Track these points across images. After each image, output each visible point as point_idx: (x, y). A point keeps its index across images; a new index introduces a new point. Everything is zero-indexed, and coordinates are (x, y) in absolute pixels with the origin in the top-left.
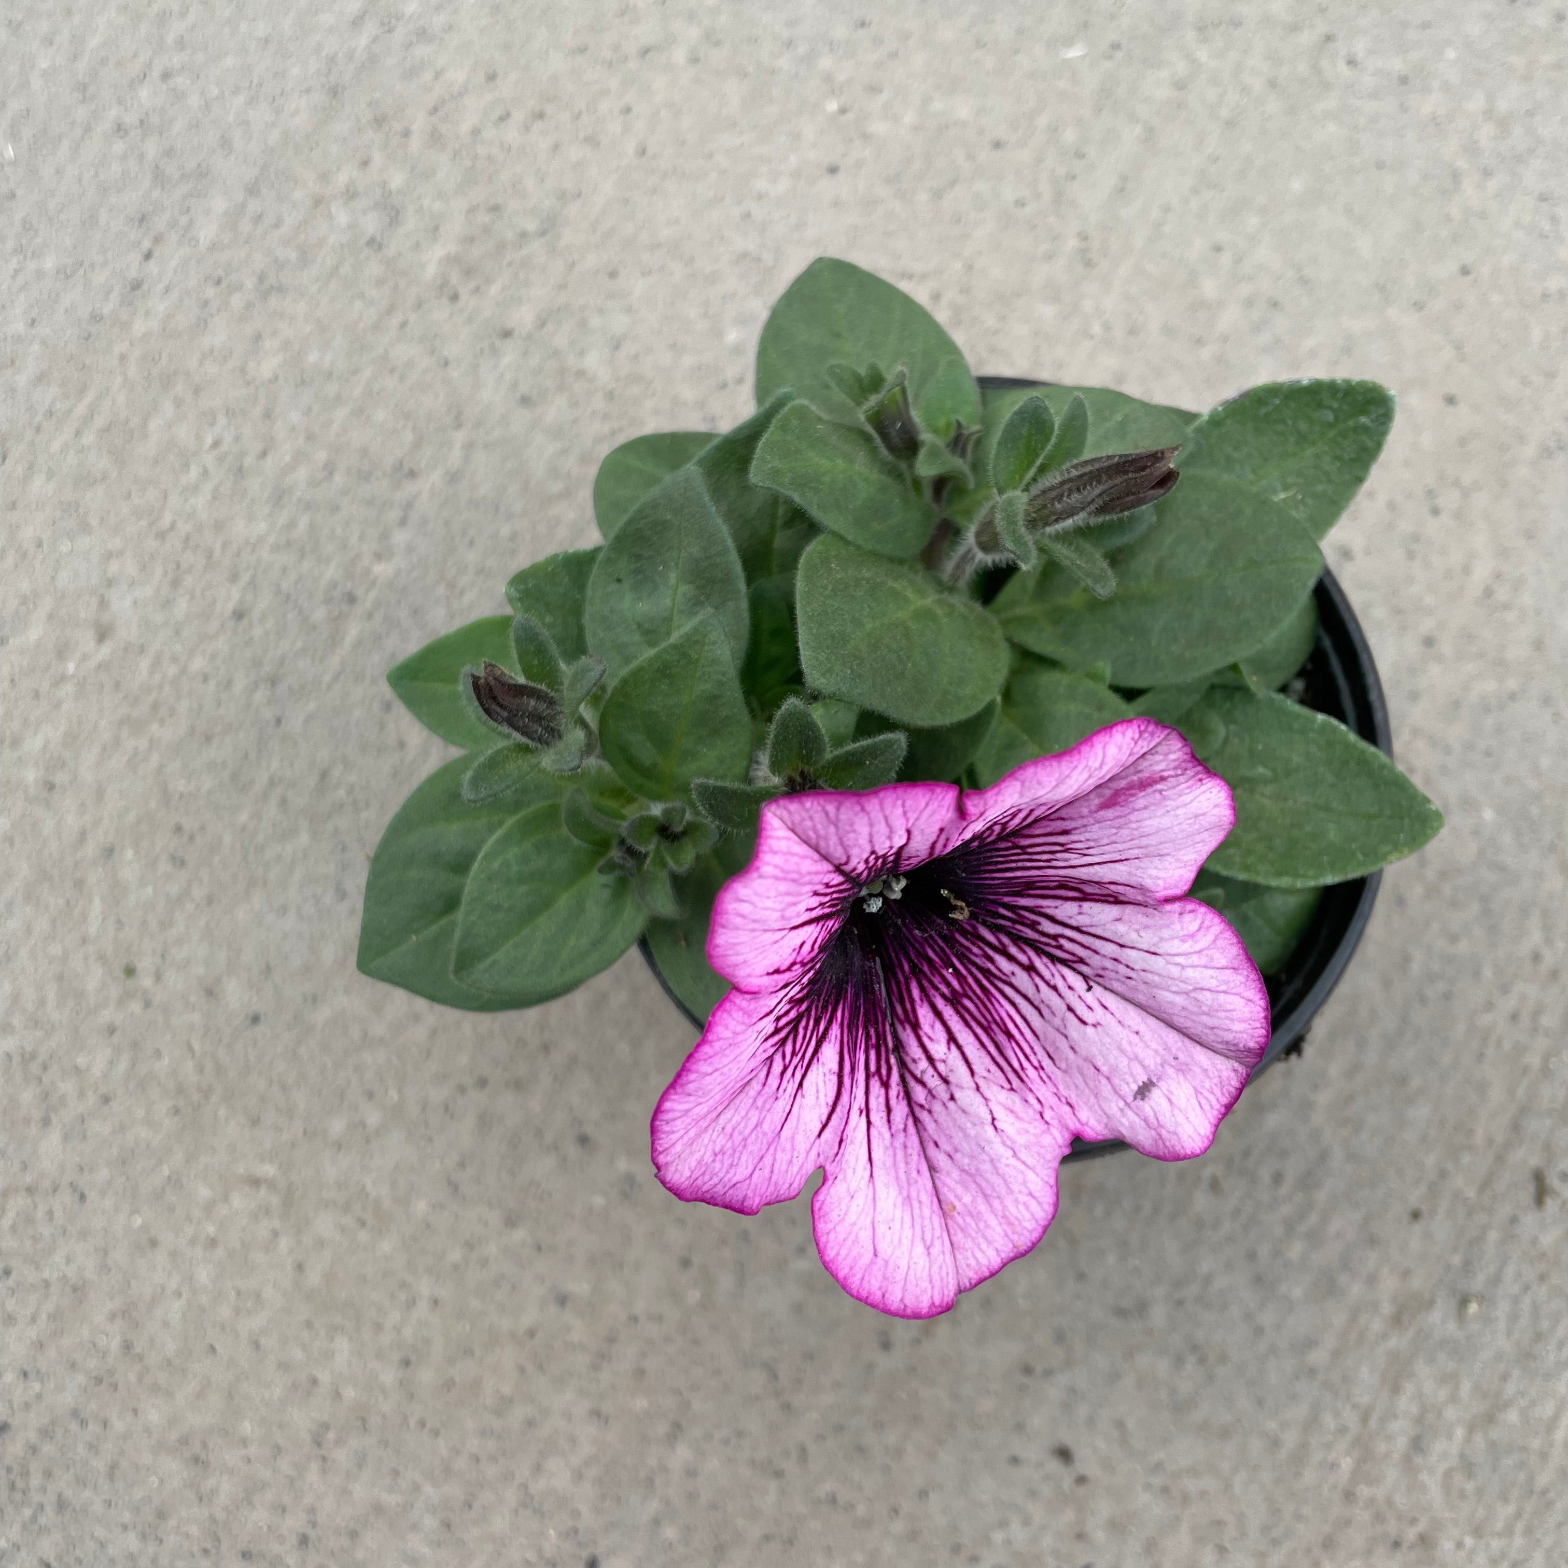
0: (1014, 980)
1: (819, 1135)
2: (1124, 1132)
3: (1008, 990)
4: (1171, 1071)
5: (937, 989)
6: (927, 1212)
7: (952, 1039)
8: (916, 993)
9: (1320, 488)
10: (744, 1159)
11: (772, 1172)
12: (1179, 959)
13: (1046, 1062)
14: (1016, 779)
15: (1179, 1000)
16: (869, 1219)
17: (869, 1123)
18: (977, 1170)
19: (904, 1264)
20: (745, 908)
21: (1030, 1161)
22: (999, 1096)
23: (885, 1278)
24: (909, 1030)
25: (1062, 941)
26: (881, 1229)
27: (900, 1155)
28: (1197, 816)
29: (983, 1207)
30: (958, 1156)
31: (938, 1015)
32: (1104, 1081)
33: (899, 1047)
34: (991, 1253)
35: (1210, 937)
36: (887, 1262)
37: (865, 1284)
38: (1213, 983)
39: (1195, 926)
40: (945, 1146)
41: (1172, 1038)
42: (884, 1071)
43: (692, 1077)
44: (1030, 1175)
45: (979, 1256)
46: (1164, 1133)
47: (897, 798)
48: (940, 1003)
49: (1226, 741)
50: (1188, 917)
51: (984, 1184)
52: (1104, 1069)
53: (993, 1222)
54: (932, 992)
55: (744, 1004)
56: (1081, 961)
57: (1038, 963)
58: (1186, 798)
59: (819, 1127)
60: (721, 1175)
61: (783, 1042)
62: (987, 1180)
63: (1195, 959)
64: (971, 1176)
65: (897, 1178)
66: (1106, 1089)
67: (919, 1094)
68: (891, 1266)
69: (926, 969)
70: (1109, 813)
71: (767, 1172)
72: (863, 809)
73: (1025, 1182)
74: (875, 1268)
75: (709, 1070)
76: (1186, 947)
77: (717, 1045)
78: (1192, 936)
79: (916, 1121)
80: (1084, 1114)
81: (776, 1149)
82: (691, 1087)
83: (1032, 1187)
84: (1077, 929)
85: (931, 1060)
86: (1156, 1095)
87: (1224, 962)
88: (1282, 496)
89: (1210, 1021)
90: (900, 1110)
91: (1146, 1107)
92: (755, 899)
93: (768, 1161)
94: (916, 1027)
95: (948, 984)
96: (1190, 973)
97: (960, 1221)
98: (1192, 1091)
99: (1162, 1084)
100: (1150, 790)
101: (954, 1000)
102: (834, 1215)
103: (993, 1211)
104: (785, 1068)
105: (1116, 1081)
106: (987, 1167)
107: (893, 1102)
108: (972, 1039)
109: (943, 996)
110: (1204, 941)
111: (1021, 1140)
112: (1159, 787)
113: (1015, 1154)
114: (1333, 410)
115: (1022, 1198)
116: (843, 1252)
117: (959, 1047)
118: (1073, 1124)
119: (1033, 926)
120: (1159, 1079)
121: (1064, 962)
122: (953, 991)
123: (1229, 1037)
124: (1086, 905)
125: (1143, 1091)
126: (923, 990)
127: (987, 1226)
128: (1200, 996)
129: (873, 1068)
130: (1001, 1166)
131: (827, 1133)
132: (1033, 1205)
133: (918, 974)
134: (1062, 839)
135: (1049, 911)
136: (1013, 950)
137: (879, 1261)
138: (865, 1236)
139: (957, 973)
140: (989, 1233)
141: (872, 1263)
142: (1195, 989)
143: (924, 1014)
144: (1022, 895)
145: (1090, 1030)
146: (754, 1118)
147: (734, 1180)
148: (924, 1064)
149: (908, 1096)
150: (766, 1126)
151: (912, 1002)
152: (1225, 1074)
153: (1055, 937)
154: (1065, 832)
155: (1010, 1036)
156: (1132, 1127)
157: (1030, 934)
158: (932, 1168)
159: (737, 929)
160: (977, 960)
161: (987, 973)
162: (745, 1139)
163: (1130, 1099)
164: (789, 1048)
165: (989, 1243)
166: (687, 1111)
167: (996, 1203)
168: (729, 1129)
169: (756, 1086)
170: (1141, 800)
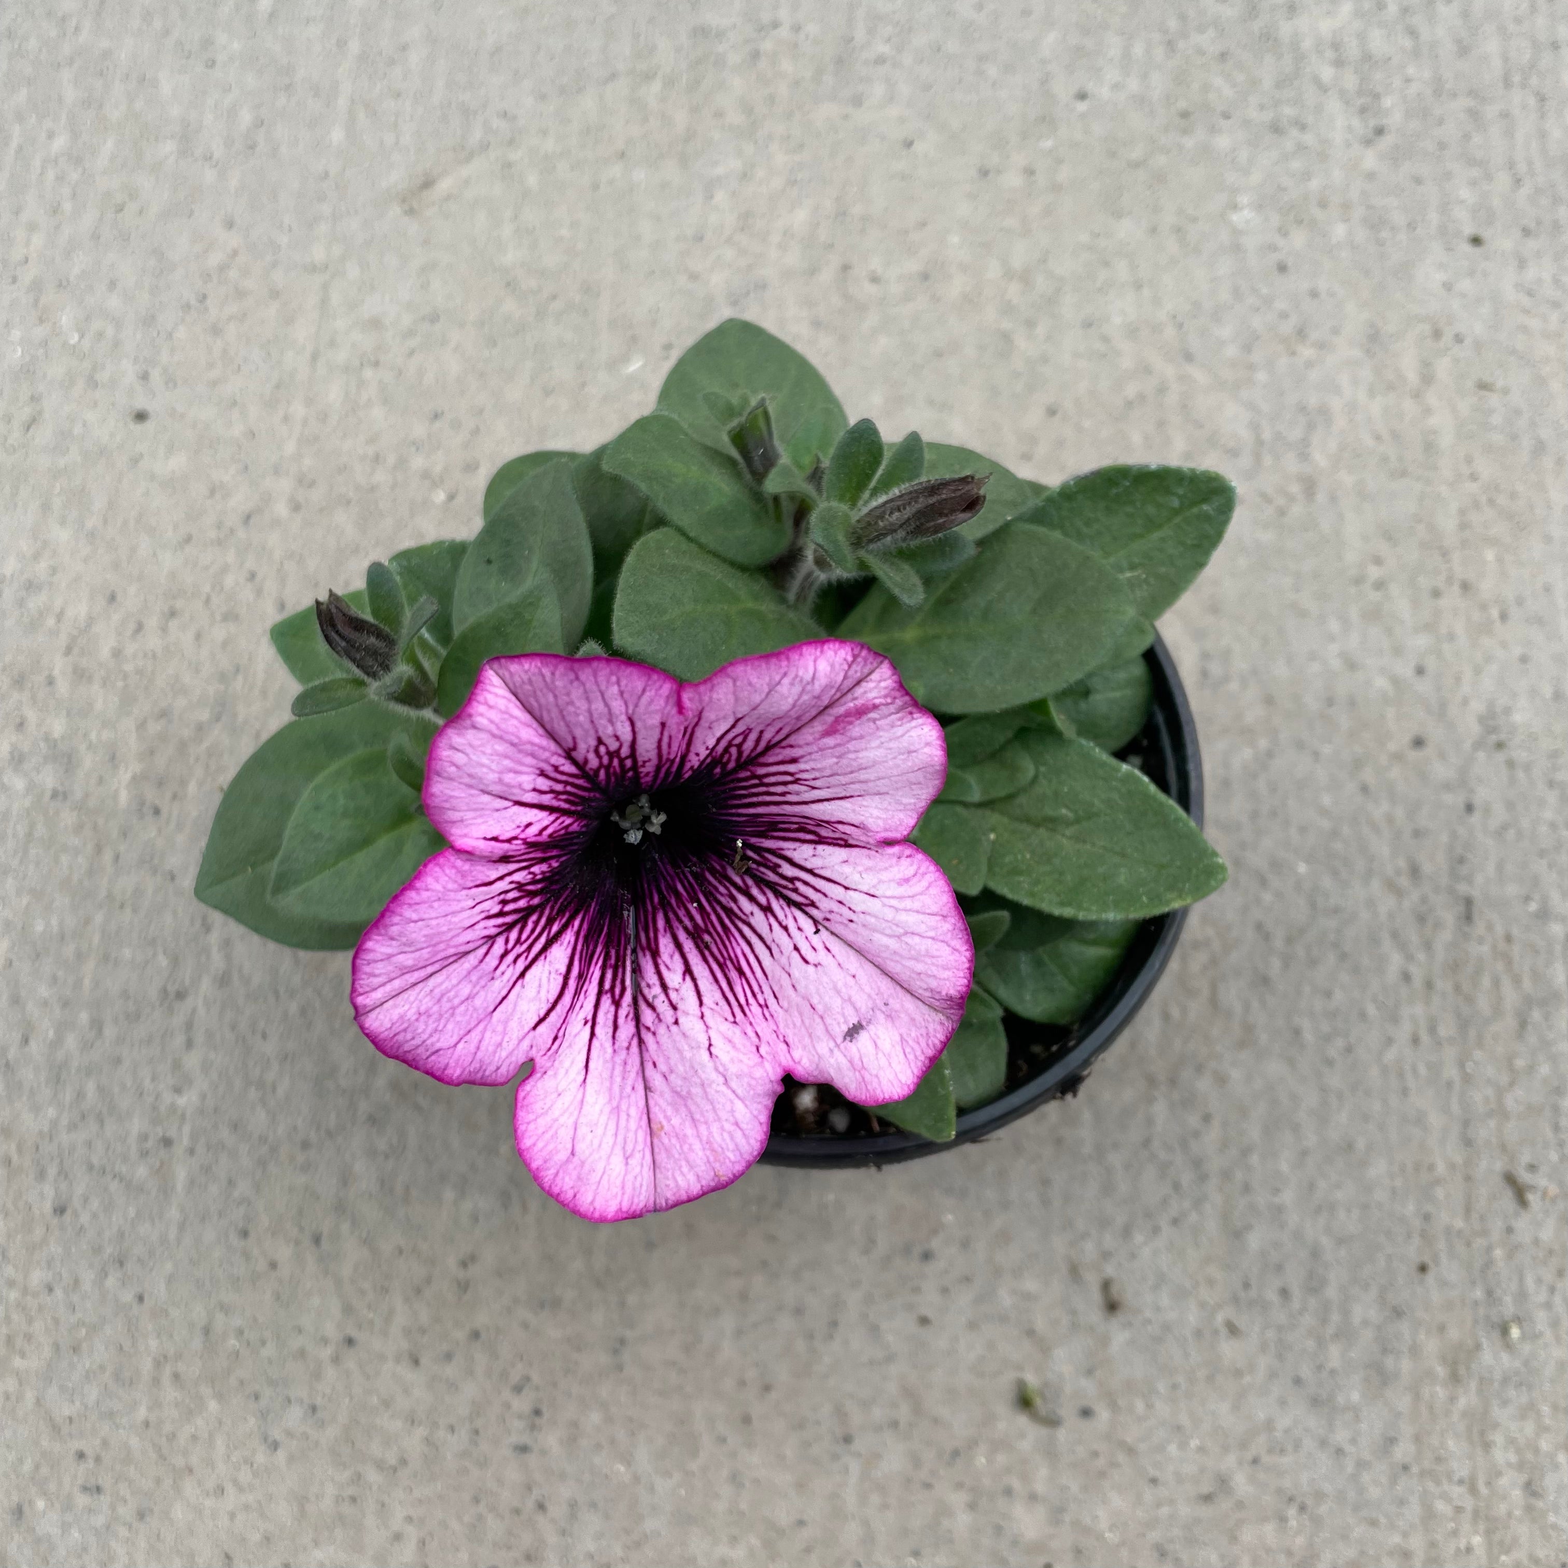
0: (753, 921)
1: (534, 1028)
2: (833, 1073)
3: (746, 930)
4: (881, 1017)
5: (681, 922)
6: (633, 1125)
7: (688, 971)
8: (661, 923)
9: (1163, 570)
10: (450, 1026)
11: (478, 1048)
12: (893, 902)
13: (772, 1001)
14: (728, 676)
15: (892, 943)
16: (572, 1120)
17: (593, 1034)
18: (689, 1093)
19: (600, 1167)
20: (459, 758)
21: (740, 1092)
22: (720, 1027)
23: (579, 1178)
24: (649, 957)
25: (799, 885)
26: (583, 1130)
27: (618, 1070)
29: (689, 1131)
30: (672, 1078)
31: (679, 946)
32: (818, 1020)
33: (637, 970)
34: (691, 1177)
35: (924, 883)
36: (583, 1163)
37: (559, 1181)
38: (922, 929)
39: (912, 871)
40: (662, 1066)
41: (885, 985)
42: (617, 991)
43: (396, 919)
44: (739, 1105)
45: (680, 1179)
46: (867, 1077)
47: (612, 674)
48: (682, 936)
49: (1035, 780)
50: (905, 862)
51: (693, 1108)
52: (819, 1008)
53: (697, 1146)
54: (676, 924)
55: (459, 863)
56: (813, 904)
57: (776, 905)
58: (899, 731)
59: (535, 1019)
60: (425, 1036)
61: (509, 927)
62: (696, 1104)
63: (908, 904)
64: (681, 1098)
65: (610, 1089)
66: (819, 1030)
67: (648, 1017)
68: (587, 1167)
69: (673, 901)
70: (830, 741)
71: (472, 1048)
72: (577, 678)
73: (732, 1111)
74: (571, 1166)
75: (414, 916)
76: (901, 891)
77: (425, 895)
78: (907, 880)
79: (641, 1042)
80: (797, 1054)
81: (485, 1029)
82: (394, 930)
83: (739, 1116)
84: (810, 872)
85: (664, 987)
86: (863, 1038)
87: (934, 909)
88: (1128, 574)
89: (919, 967)
90: (627, 1030)
91: (853, 1048)
92: (469, 750)
93: (475, 1036)
94: (655, 954)
95: (692, 918)
96: (903, 917)
97: (666, 1141)
98: (898, 1038)
99: (872, 1028)
100: (865, 718)
101: (696, 935)
102: (538, 1107)
103: (699, 1136)
104: (506, 953)
105: (828, 1021)
106: (697, 1090)
107: (621, 1021)
108: (707, 973)
109: (686, 929)
110: (918, 886)
111: (733, 1069)
112: (873, 715)
113: (726, 1082)
114: (1179, 497)
115: (727, 1126)
116: (540, 1145)
117: (694, 980)
118: (786, 1061)
119: (775, 868)
120: (869, 1022)
121: (799, 906)
122: (696, 925)
123: (933, 984)
124: (820, 848)
125: (853, 1032)
126: (668, 921)
127: (691, 1149)
128: (908, 939)
129: (607, 986)
130: (711, 1091)
131: (542, 1028)
132: (738, 1135)
133: (665, 906)
134: (791, 768)
135: (788, 854)
136: (755, 891)
137: (576, 1160)
138: (565, 1135)
139: (701, 908)
140: (692, 1156)
141: (568, 1161)
142: (906, 933)
143: (665, 944)
144: (767, 837)
145: (811, 969)
146: (466, 990)
147: (438, 1046)
148: (657, 990)
149: (637, 1019)
150: (478, 1002)
151: (656, 931)
152: (931, 1027)
153: (792, 880)
154: (794, 761)
155: (741, 973)
156: (839, 1069)
157: (772, 877)
158: (647, 1088)
159: (451, 779)
160: (722, 899)
161: (729, 912)
162: (454, 1008)
163: (839, 1040)
164: (514, 935)
165: (691, 1167)
166: (390, 957)
167: (703, 1129)
168: (437, 992)
169: (472, 959)
170: (856, 730)
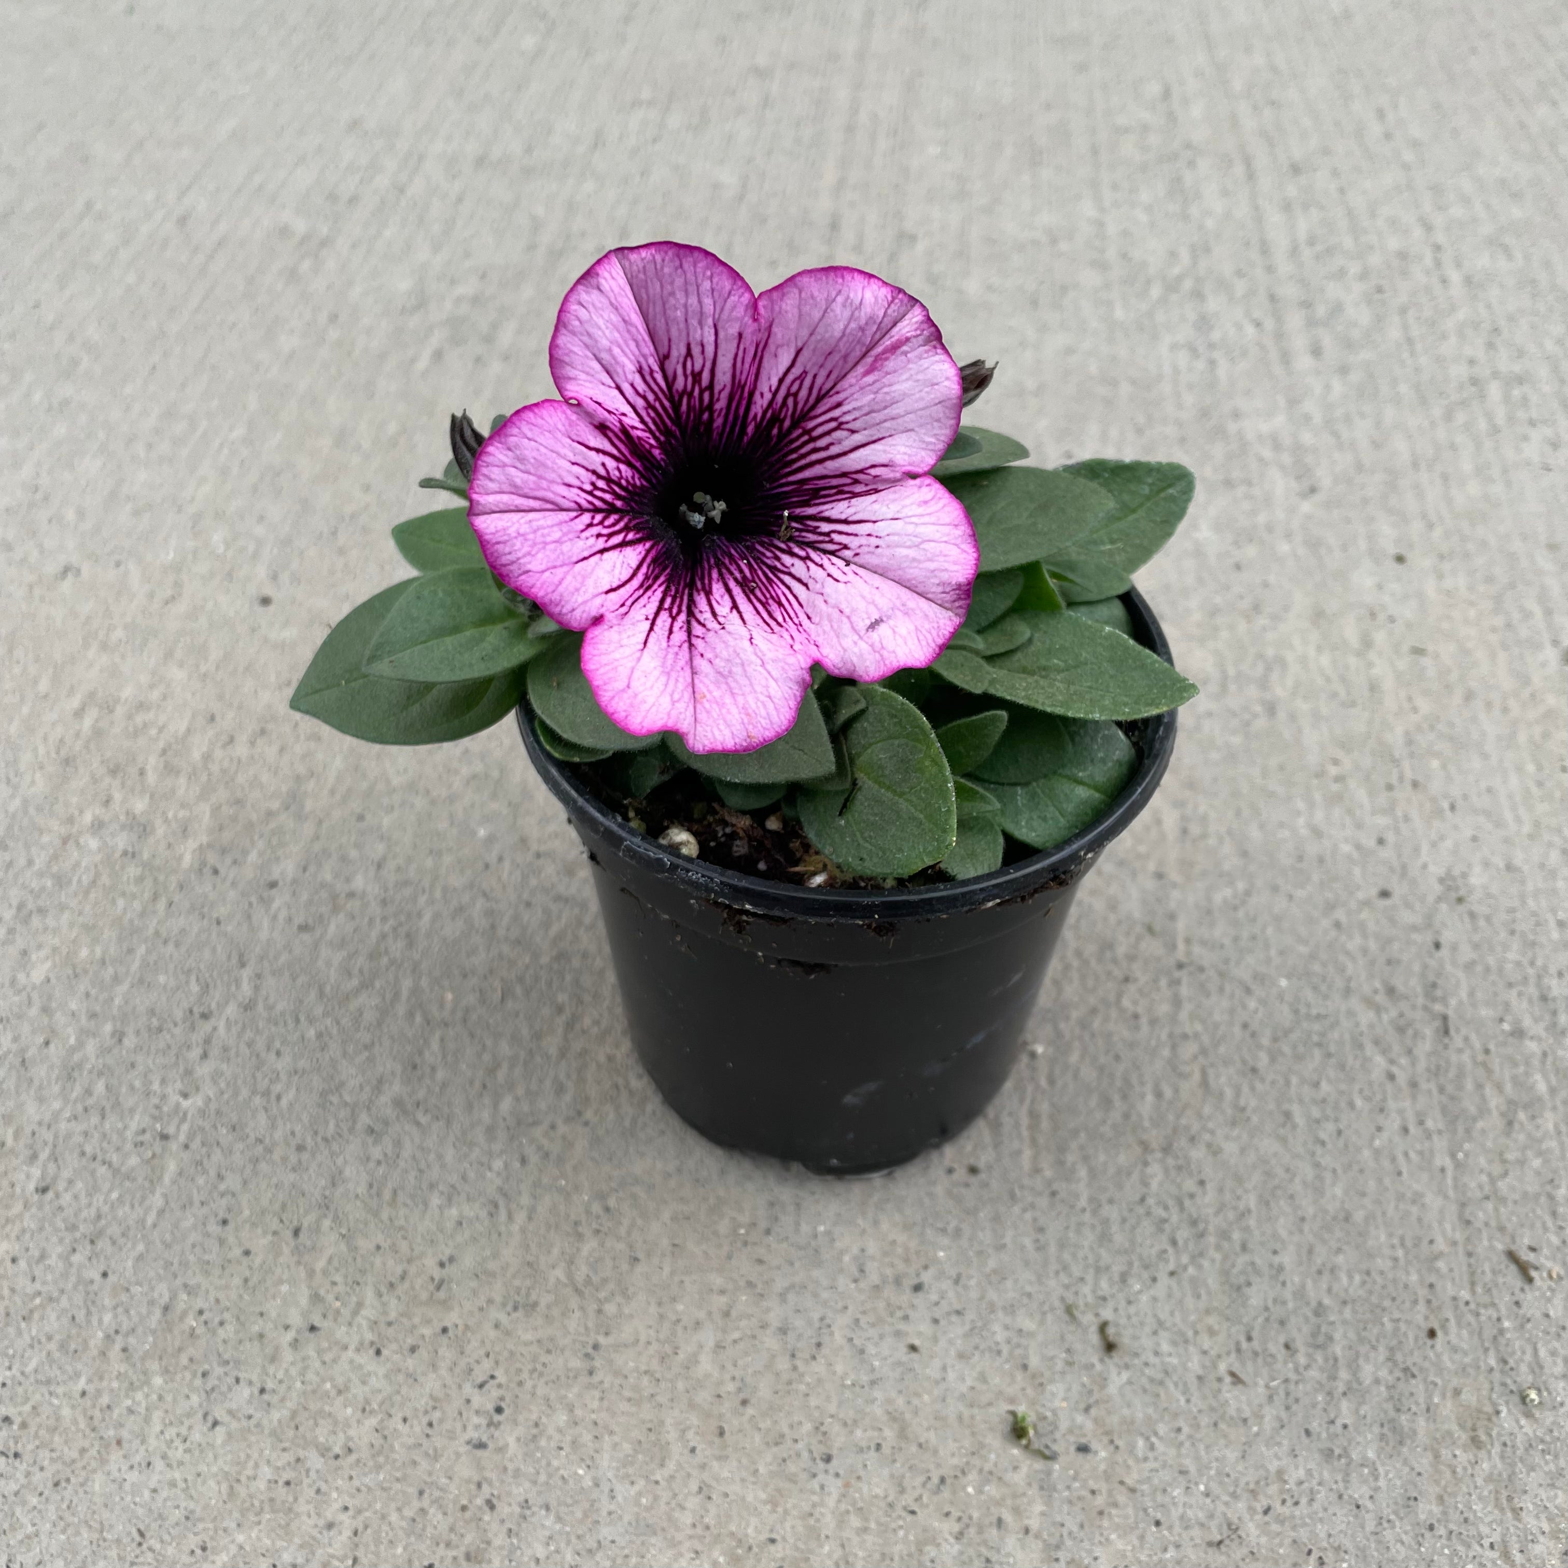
0: (793, 570)
1: (607, 592)
2: (855, 660)
3: (787, 579)
4: (899, 614)
5: (731, 574)
6: (680, 686)
7: (735, 606)
8: (715, 575)
9: (1138, 541)
10: (540, 555)
11: (560, 583)
12: (914, 520)
13: (805, 622)
14: (796, 286)
15: (912, 553)
16: (630, 665)
17: (651, 629)
18: (730, 672)
19: (651, 700)
21: (774, 673)
22: (760, 634)
23: (632, 705)
24: (702, 595)
25: (835, 537)
26: (636, 674)
27: (671, 656)
28: (933, 385)
29: (728, 700)
30: (717, 662)
31: (729, 591)
32: (845, 620)
33: (692, 603)
34: (727, 732)
35: (941, 504)
36: (636, 695)
37: (614, 703)
38: (937, 536)
39: (929, 496)
40: (708, 655)
41: (905, 594)
42: (675, 611)
43: (515, 431)
44: (772, 683)
45: (717, 733)
46: (885, 653)
47: (707, 268)
48: (732, 584)
50: (925, 490)
51: (733, 685)
52: (847, 611)
53: (734, 711)
54: (727, 576)
55: (569, 412)
56: (846, 547)
57: (813, 555)
58: (925, 363)
59: (607, 587)
60: (520, 554)
61: (596, 510)
62: (736, 681)
63: (926, 519)
64: (723, 676)
65: (665, 658)
66: (846, 627)
67: (697, 630)
68: (640, 697)
69: (727, 561)
70: (869, 379)
71: (556, 580)
72: (681, 266)
73: (767, 687)
74: (625, 696)
75: (529, 434)
76: (920, 510)
77: (540, 421)
78: (926, 502)
79: (691, 645)
80: (826, 651)
81: (567, 573)
82: (512, 440)
83: (773, 693)
84: (846, 522)
85: (714, 614)
86: (883, 629)
87: (947, 520)
89: (932, 566)
90: (679, 636)
91: (875, 635)
92: (591, 308)
93: (560, 572)
94: (708, 593)
95: (741, 571)
96: (921, 529)
97: (707, 705)
98: (912, 628)
99: (891, 622)
100: (899, 352)
101: (744, 584)
102: (602, 647)
103: (736, 703)
104: (590, 525)
105: (854, 619)
106: (737, 670)
107: (676, 629)
108: (751, 608)
109: (736, 580)
110: (933, 507)
111: (770, 655)
112: (905, 348)
113: (763, 664)
114: (1150, 485)
115: (762, 698)
116: (602, 671)
117: (739, 612)
118: (815, 653)
119: (814, 531)
120: (889, 617)
121: (833, 553)
122: (744, 577)
123: (945, 576)
124: (854, 501)
125: (873, 626)
126: (721, 574)
127: (729, 712)
128: (925, 546)
129: (667, 605)
130: (750, 670)
131: (612, 595)
132: (771, 706)
133: (719, 565)
134: (836, 413)
135: (826, 514)
136: (797, 550)
137: (630, 692)
138: (623, 672)
139: (749, 565)
140: (729, 717)
141: (623, 691)
142: (924, 541)
143: (718, 589)
144: (809, 506)
145: (841, 585)
146: (557, 535)
147: (529, 567)
148: (708, 615)
149: (689, 633)
150: (566, 547)
151: (710, 579)
152: (942, 622)
153: (828, 534)
154: (839, 405)
155: (780, 604)
156: (861, 656)
157: (812, 537)
158: (694, 673)
160: (769, 562)
161: (773, 569)
162: (546, 543)
163: (862, 633)
164: (599, 517)
165: (728, 726)
166: (505, 465)
167: (740, 700)
168: (535, 524)
170: (890, 365)
